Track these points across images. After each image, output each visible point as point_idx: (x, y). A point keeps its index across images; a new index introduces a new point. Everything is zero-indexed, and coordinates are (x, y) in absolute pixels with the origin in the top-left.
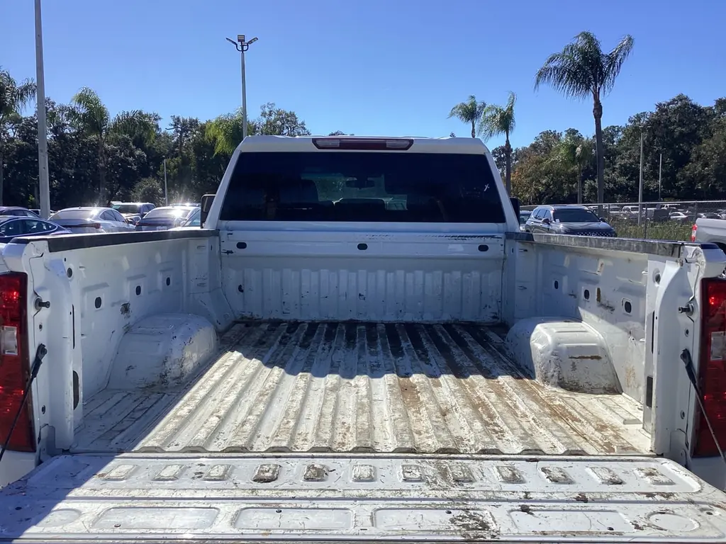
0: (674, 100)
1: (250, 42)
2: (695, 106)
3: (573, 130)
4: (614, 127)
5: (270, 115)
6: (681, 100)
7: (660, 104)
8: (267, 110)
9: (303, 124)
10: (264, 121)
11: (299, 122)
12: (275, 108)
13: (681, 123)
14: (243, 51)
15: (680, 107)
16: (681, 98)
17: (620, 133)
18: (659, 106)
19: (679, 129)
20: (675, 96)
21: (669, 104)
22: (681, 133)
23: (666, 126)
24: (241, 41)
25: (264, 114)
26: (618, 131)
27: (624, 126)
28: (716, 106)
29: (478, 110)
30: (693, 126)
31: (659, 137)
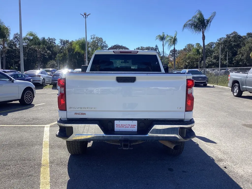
0: (232, 33)
1: (88, 15)
2: (239, 36)
3: (198, 44)
4: (212, 42)
5: (94, 39)
6: (234, 33)
8: (93, 37)
9: (105, 42)
10: (92, 40)
11: (104, 41)
12: (96, 36)
13: (234, 41)
14: (86, 18)
15: (234, 36)
17: (214, 45)
18: (227, 35)
19: (234, 43)
21: (230, 35)
22: (234, 44)
23: (229, 42)
24: (85, 15)
25: (92, 38)
27: (216, 42)
28: (247, 35)
29: (165, 37)
30: (239, 42)
31: (227, 46)
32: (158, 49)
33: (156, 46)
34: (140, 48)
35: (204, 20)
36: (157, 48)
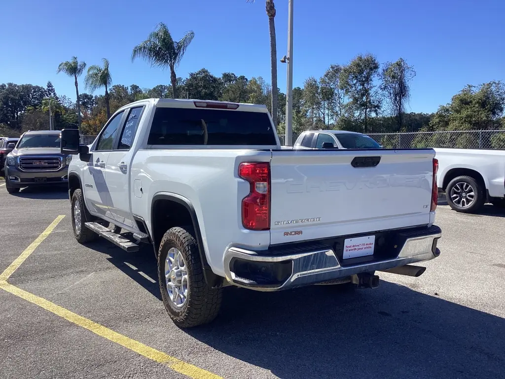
0: (200, 72)
2: (212, 77)
3: (136, 86)
4: (162, 86)
6: (204, 72)
7: (192, 74)
13: (205, 87)
15: (204, 77)
16: (204, 71)
17: (166, 90)
18: (192, 75)
19: (204, 90)
20: (200, 69)
21: (197, 74)
22: (205, 93)
23: (196, 88)
26: (164, 89)
27: (168, 85)
28: (223, 78)
29: (79, 67)
30: (212, 90)
31: (192, 94)
32: (53, 90)
33: (50, 85)
34: (7, 86)
35: (172, 43)
36: (50, 88)
